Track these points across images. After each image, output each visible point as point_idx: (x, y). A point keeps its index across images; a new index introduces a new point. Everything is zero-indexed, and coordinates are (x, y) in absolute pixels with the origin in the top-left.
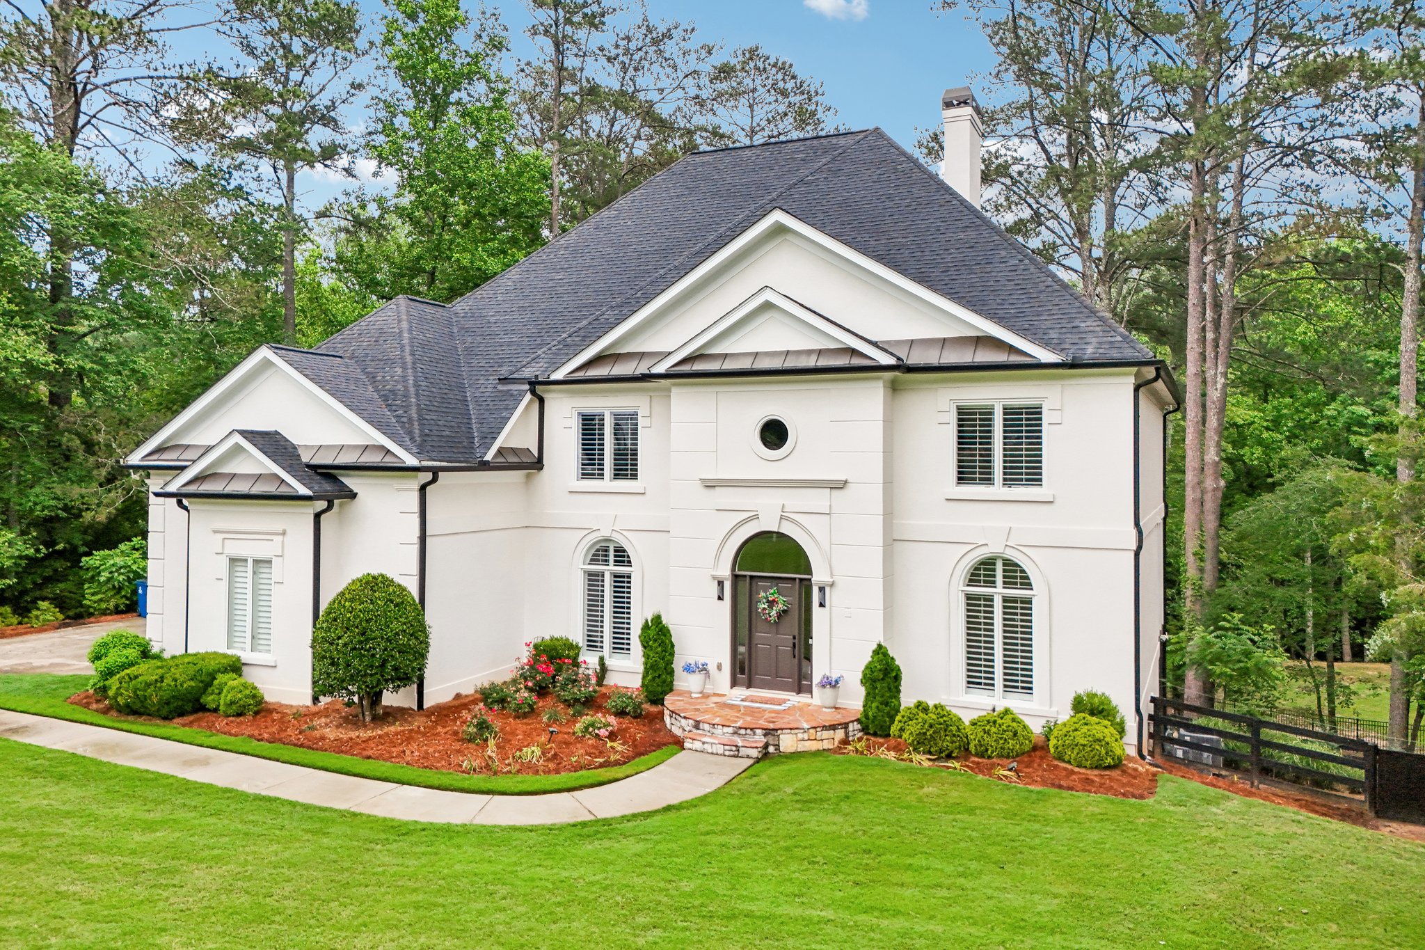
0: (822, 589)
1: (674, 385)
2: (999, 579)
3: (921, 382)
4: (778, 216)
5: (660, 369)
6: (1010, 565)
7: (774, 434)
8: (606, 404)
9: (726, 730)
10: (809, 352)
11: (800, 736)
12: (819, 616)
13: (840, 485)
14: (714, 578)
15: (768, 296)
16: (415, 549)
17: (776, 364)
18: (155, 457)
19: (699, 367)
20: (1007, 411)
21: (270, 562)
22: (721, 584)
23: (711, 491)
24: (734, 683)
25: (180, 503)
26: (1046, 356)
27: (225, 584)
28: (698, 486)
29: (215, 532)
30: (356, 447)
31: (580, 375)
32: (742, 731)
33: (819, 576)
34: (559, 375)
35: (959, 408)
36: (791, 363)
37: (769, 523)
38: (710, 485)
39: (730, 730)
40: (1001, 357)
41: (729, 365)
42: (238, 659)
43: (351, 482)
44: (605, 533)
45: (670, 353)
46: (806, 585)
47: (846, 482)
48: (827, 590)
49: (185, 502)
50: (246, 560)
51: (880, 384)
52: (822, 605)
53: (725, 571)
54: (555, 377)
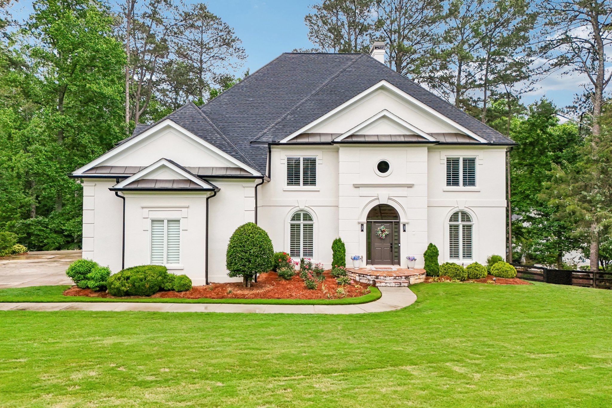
0: (404, 225)
1: (341, 146)
2: (460, 219)
3: (439, 148)
4: (383, 83)
5: (339, 139)
6: (464, 214)
7: (383, 167)
8: (301, 154)
9: (391, 278)
10: (400, 136)
11: (416, 278)
12: (403, 235)
13: (410, 186)
14: (359, 223)
15: (385, 113)
16: (254, 212)
17: (388, 139)
18: (94, 172)
19: (355, 139)
20: (465, 160)
21: (179, 221)
22: (362, 225)
23: (358, 189)
24: (367, 263)
25: (117, 194)
26: (483, 141)
27: (149, 232)
28: (352, 187)
29: (143, 208)
30: (224, 168)
31: (295, 141)
32: (397, 278)
33: (403, 220)
34: (284, 141)
35: (447, 159)
36: (394, 139)
37: (383, 201)
38: (357, 186)
39: (393, 278)
40: (467, 141)
41: (367, 139)
42: (165, 267)
43: (217, 184)
44: (302, 207)
45: (342, 134)
46: (398, 223)
47: (413, 185)
48: (406, 225)
49: (119, 193)
50: (163, 221)
51: (426, 148)
52: (404, 231)
53: (364, 220)
54: (282, 142)
